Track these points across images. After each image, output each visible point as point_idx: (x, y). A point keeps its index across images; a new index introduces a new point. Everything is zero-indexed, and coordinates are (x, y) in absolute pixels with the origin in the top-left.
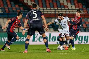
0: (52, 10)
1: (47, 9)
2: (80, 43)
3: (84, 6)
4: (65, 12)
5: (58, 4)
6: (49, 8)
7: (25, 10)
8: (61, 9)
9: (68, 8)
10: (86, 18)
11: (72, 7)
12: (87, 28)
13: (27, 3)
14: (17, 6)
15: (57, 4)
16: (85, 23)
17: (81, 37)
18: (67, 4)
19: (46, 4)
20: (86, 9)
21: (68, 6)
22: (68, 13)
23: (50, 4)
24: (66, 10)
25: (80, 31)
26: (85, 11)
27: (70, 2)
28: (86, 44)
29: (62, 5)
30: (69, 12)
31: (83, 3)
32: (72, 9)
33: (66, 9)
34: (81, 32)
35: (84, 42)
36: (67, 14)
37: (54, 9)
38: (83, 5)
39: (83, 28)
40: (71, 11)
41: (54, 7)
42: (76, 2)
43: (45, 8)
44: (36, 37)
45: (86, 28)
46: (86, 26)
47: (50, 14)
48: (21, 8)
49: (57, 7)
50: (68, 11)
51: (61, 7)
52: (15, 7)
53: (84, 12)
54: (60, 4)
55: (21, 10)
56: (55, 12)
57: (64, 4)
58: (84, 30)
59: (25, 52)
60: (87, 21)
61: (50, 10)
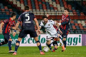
0: (41, 12)
1: (36, 11)
2: (69, 44)
3: (73, 8)
4: (55, 13)
5: (48, 6)
6: (38, 10)
7: (14, 11)
8: (51, 11)
9: (58, 10)
10: (76, 20)
11: (61, 8)
12: (77, 29)
13: (17, 5)
14: (6, 8)
15: (46, 5)
16: (75, 25)
17: (70, 39)
18: (57, 6)
19: (35, 5)
20: (76, 10)
21: (57, 8)
22: (57, 14)
23: (39, 5)
24: (55, 12)
25: (69, 33)
26: (75, 12)
27: (60, 4)
28: (76, 46)
29: (51, 6)
30: (59, 13)
31: (73, 5)
32: (62, 11)
33: (55, 10)
34: (71, 34)
35: (74, 44)
36: (56, 16)
37: (43, 11)
38: (72, 6)
39: (73, 29)
40: (61, 12)
41: (43, 9)
42: (65, 3)
43: (35, 10)
44: (25, 39)
45: (75, 30)
46: (76, 27)
47: (40, 15)
48: (11, 10)
49: (46, 9)
50: (57, 12)
51: (50, 9)
52: (4, 8)
53: (73, 14)
54: (50, 5)
55: (10, 11)
56: (44, 13)
57: (53, 6)
58: (74, 32)
59: (14, 54)
60: (77, 23)
61: (39, 12)
